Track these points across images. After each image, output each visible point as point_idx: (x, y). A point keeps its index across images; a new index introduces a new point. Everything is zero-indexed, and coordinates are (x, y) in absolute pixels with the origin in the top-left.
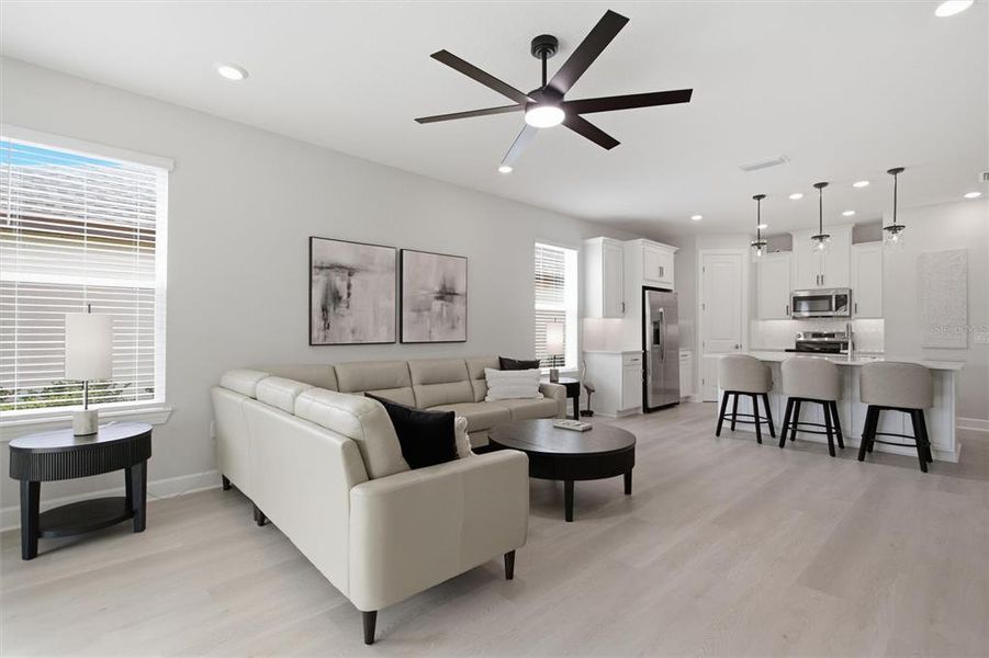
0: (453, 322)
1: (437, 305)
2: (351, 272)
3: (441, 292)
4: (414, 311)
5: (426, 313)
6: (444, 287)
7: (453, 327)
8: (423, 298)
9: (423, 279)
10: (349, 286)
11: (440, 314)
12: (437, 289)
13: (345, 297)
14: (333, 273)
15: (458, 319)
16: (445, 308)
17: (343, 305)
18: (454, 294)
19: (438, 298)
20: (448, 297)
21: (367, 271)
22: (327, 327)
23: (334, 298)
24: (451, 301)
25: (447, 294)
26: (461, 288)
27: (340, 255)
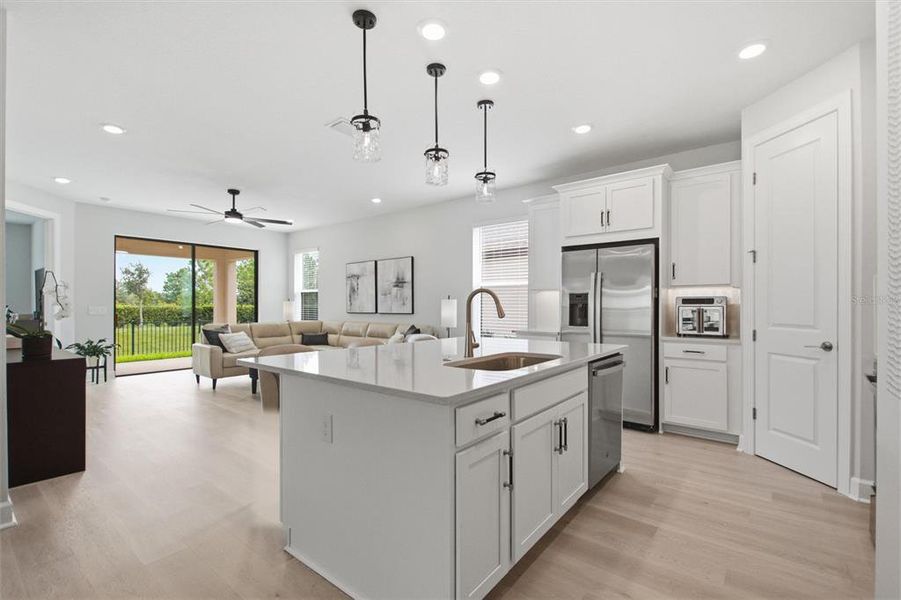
0: (404, 300)
1: (394, 291)
2: (358, 277)
3: (396, 282)
4: (383, 295)
5: (389, 296)
6: (398, 279)
7: (404, 304)
8: (387, 287)
9: (387, 277)
10: (358, 285)
11: (396, 296)
12: (394, 281)
13: (356, 290)
14: (352, 279)
15: (407, 299)
16: (399, 292)
17: (356, 294)
18: (404, 283)
19: (394, 286)
20: (400, 285)
21: (363, 275)
22: (351, 305)
23: (353, 290)
24: (402, 287)
25: (399, 283)
26: (408, 278)
27: (355, 270)
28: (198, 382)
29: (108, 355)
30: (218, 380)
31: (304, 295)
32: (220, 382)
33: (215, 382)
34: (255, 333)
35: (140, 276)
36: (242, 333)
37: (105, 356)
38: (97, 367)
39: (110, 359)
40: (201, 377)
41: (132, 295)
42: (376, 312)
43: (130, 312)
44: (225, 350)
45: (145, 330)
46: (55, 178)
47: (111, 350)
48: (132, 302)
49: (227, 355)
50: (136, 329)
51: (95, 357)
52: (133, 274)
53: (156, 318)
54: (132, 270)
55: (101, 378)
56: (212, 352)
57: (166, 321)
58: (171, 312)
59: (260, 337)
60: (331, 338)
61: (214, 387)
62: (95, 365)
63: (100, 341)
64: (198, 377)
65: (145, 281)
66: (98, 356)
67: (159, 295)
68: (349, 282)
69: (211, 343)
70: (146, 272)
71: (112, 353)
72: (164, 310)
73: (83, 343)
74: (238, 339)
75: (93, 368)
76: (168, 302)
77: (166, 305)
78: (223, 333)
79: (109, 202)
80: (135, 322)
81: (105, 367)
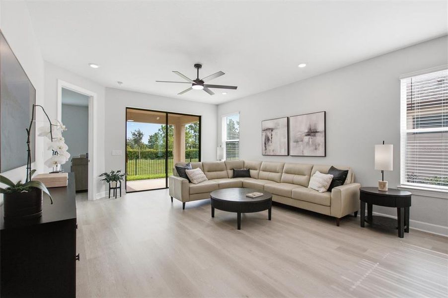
0: (316, 146)
1: (306, 139)
2: (272, 130)
3: (308, 132)
4: (295, 142)
5: (300, 143)
6: (310, 129)
7: (316, 149)
8: (299, 136)
9: (300, 128)
10: (272, 135)
11: (308, 143)
12: (307, 131)
13: (270, 139)
14: (267, 131)
15: (319, 145)
16: (311, 140)
17: (270, 142)
18: (317, 132)
19: (306, 135)
20: (312, 134)
21: (277, 129)
22: (266, 149)
23: (267, 140)
24: (315, 136)
25: (312, 132)
26: (321, 128)
27: (270, 125)
28: (172, 201)
29: (121, 180)
30: (186, 203)
31: (227, 144)
32: (188, 204)
33: (184, 204)
34: (206, 168)
35: (139, 136)
36: (198, 169)
37: (120, 182)
38: (116, 188)
39: (123, 182)
40: (174, 199)
41: (136, 145)
42: (288, 155)
43: (135, 153)
44: (190, 182)
45: (141, 161)
46: (90, 64)
47: (124, 177)
48: (136, 149)
49: (192, 185)
50: (137, 161)
51: (114, 182)
52: (137, 135)
53: (145, 156)
54: (136, 133)
55: (118, 194)
56: (182, 183)
57: (149, 157)
58: (152, 153)
59: (208, 171)
60: (252, 172)
61: (184, 208)
62: (115, 187)
63: (118, 172)
64: (172, 198)
65: (141, 138)
66: (116, 182)
67: (146, 145)
68: (264, 134)
69: (181, 176)
70: (142, 134)
71: (124, 179)
72: (148, 152)
73: (109, 173)
74: (196, 173)
75: (114, 188)
76: (150, 148)
77: (150, 150)
78: (188, 169)
79: (122, 85)
80: (137, 157)
81: (120, 188)
